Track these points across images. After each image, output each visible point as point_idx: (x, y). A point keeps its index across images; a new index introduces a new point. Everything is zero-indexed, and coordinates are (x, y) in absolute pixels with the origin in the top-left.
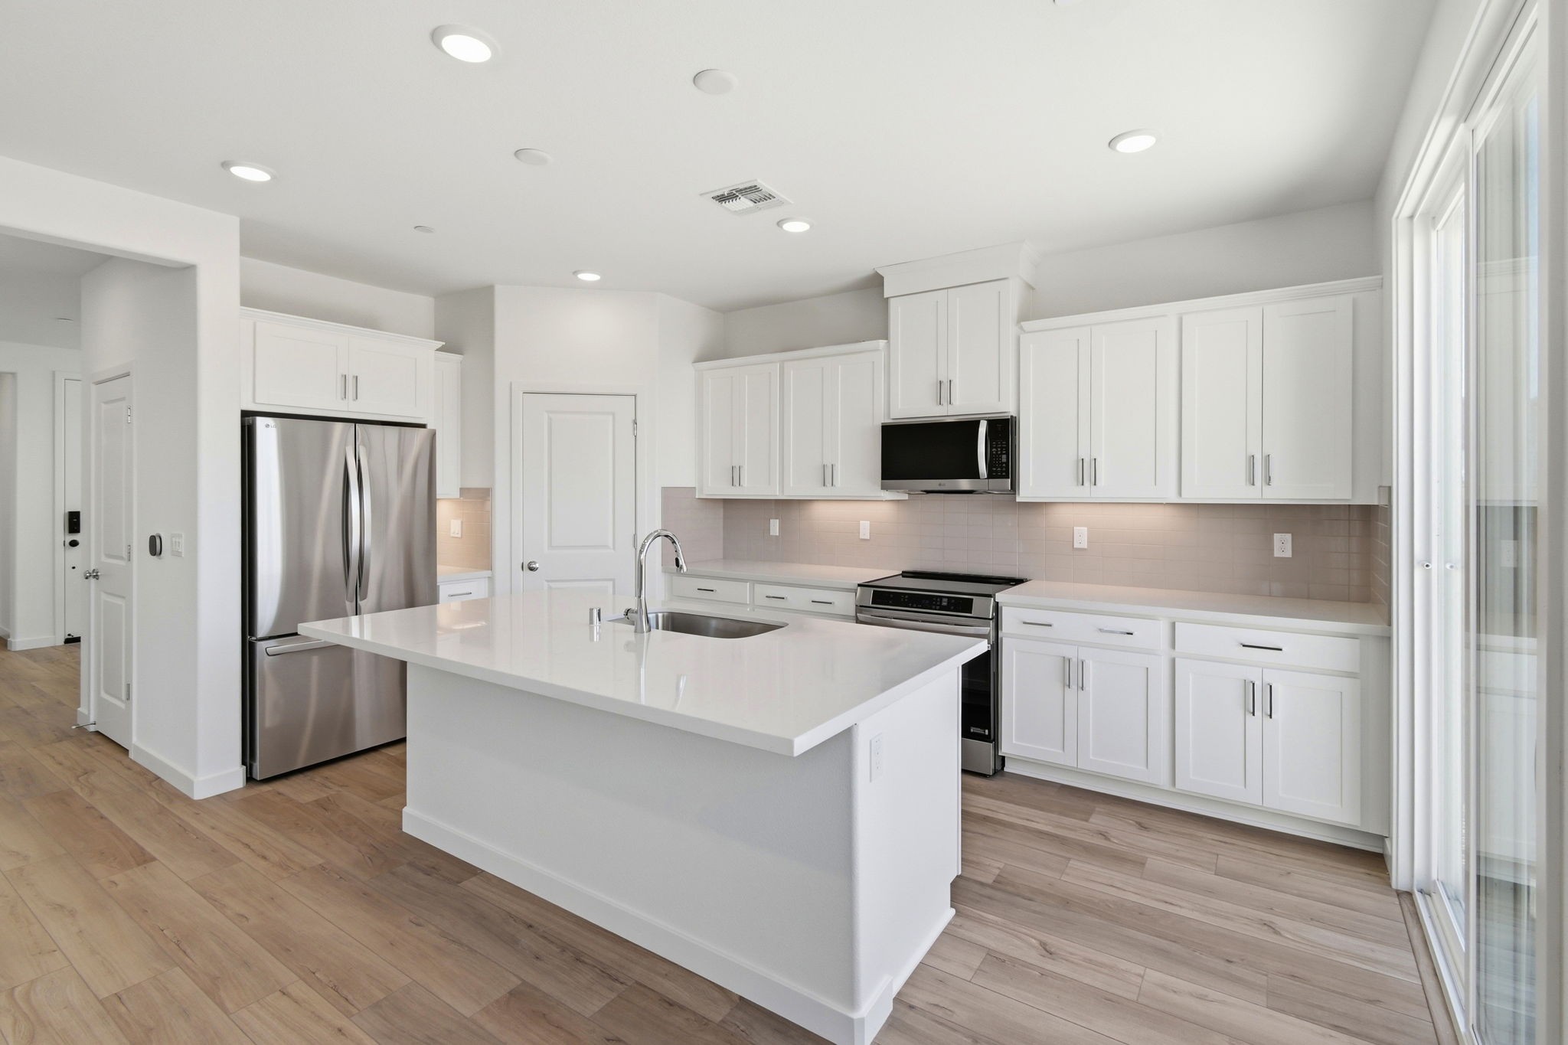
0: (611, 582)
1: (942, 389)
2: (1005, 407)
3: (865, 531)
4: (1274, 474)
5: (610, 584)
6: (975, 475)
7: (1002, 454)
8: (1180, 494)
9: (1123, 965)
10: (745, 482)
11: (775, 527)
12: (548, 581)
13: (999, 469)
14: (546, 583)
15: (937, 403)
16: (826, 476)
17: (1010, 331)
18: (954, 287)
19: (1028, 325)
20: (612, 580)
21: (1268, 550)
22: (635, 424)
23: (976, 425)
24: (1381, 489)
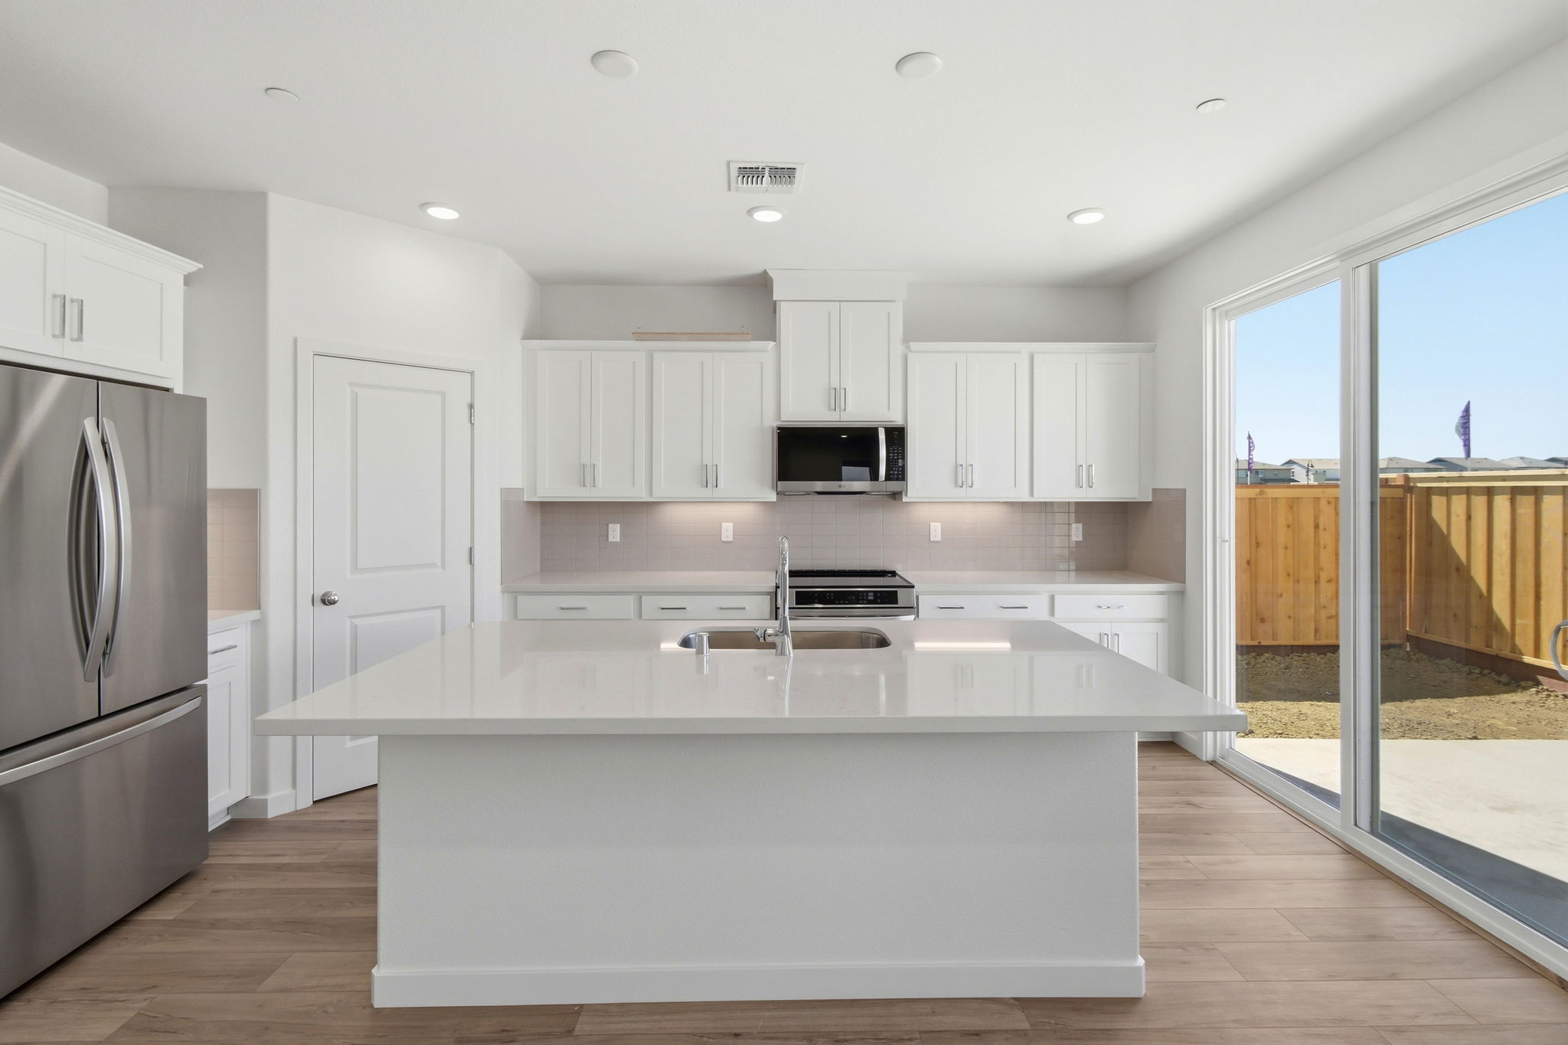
0: (440, 610)
1: (836, 397)
2: (897, 420)
3: (728, 532)
4: (1096, 480)
5: (438, 612)
6: (874, 476)
7: (898, 459)
8: (1032, 494)
9: (1173, 858)
10: (600, 482)
11: (615, 532)
12: (350, 617)
13: (896, 472)
14: (348, 621)
15: (830, 409)
16: (708, 477)
17: (898, 349)
18: (843, 301)
19: (914, 345)
20: (443, 608)
21: (1069, 536)
22: (471, 406)
23: (875, 431)
24: (1154, 490)
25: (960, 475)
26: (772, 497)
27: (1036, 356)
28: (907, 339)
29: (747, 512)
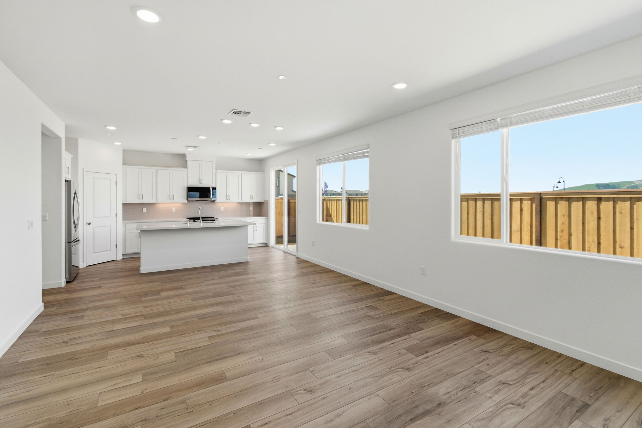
1: (201, 181)
2: (214, 186)
3: (174, 210)
4: (254, 198)
6: (210, 197)
7: (214, 194)
8: (242, 201)
11: (144, 210)
12: (94, 227)
13: (214, 196)
15: (199, 183)
16: (171, 197)
17: (214, 171)
18: (203, 161)
19: (218, 171)
20: (110, 226)
21: (250, 209)
22: (116, 182)
23: (210, 188)
24: (265, 200)
25: (228, 197)
26: (186, 202)
27: (242, 174)
28: (216, 169)
29: (179, 205)
